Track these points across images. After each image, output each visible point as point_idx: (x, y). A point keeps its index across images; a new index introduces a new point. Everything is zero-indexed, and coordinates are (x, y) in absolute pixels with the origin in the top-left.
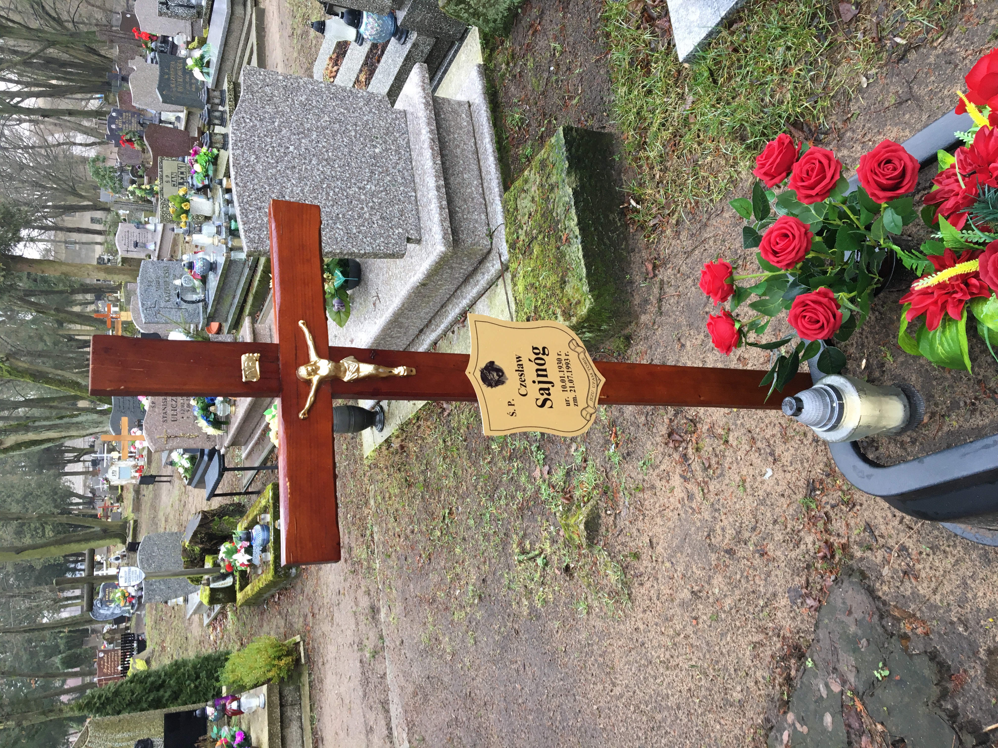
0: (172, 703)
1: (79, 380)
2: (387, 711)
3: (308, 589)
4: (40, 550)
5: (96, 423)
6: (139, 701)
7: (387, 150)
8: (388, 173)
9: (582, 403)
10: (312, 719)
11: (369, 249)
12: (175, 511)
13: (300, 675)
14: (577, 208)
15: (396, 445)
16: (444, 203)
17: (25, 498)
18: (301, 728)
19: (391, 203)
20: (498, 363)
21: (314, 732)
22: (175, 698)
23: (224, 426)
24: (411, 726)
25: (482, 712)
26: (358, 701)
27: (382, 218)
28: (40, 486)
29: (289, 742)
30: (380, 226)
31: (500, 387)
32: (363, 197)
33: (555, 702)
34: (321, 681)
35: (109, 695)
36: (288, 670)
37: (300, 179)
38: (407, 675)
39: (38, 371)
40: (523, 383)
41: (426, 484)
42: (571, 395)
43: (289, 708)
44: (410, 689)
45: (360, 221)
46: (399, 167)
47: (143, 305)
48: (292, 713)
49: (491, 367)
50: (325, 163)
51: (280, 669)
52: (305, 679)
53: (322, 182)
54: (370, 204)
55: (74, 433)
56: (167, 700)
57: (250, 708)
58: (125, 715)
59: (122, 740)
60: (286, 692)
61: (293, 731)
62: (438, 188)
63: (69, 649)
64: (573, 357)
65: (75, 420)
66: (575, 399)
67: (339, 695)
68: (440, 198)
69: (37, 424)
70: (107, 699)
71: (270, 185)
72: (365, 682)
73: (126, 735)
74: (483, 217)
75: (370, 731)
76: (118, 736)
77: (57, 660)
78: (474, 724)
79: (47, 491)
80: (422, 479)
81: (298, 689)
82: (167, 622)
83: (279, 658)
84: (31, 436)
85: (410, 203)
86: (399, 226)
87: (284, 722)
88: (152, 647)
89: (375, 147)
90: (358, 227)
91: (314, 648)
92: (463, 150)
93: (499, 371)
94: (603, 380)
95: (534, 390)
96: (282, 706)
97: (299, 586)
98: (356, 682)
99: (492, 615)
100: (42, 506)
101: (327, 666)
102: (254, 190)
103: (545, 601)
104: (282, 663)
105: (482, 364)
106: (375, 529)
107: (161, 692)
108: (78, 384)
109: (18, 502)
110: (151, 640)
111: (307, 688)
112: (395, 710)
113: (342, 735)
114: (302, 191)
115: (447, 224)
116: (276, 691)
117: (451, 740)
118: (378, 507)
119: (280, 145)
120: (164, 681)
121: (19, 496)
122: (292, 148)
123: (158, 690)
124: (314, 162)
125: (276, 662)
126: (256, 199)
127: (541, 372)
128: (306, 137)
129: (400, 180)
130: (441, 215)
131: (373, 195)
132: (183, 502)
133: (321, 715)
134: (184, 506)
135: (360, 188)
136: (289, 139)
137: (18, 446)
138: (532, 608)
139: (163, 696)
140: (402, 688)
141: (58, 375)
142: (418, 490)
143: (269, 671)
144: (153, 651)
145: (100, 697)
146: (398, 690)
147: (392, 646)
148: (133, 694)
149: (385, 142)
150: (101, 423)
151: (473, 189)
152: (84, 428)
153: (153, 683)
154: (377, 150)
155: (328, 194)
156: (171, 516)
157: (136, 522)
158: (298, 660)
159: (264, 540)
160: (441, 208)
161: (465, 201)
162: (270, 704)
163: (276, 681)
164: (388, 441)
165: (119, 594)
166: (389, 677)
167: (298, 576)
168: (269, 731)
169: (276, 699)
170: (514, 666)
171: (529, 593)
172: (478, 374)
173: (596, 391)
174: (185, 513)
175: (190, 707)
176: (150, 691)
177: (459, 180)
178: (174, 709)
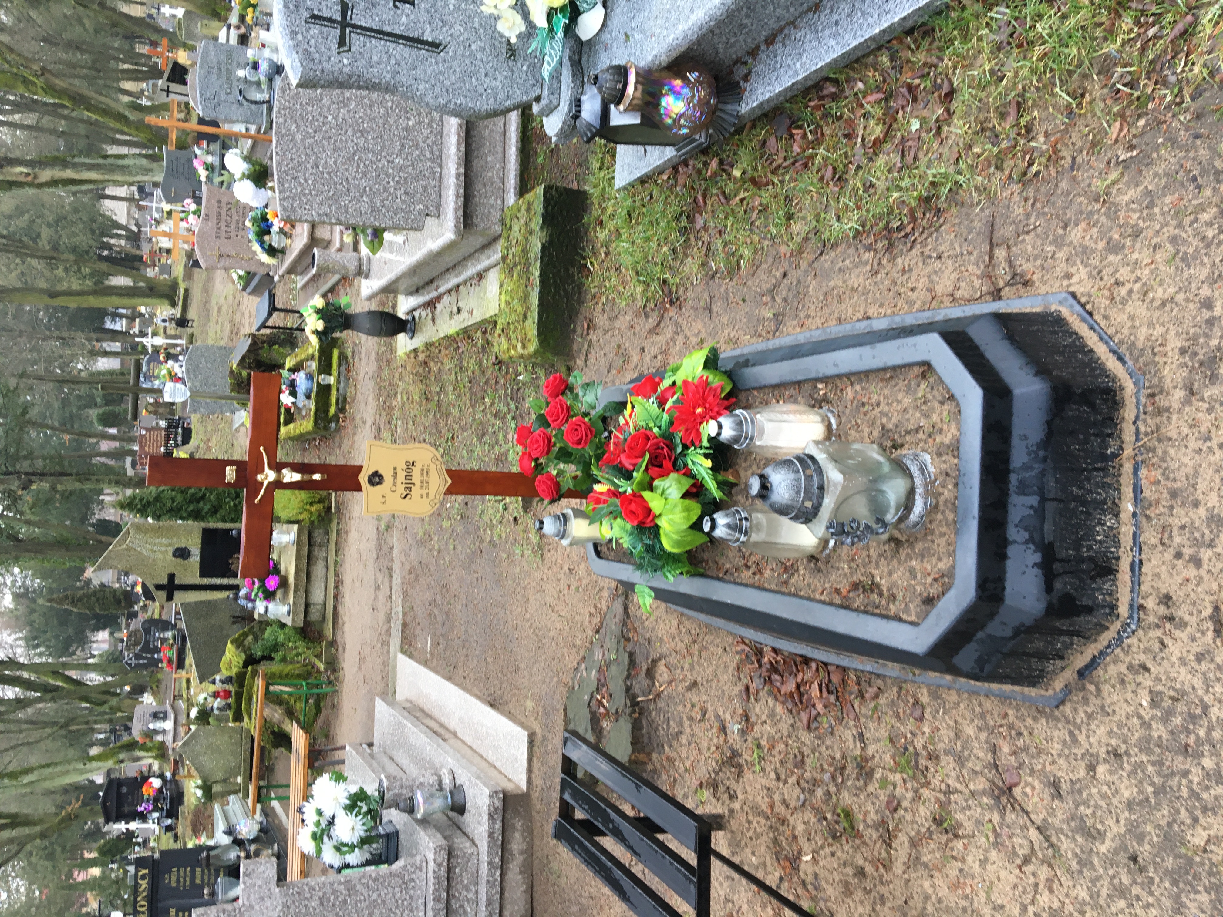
0: (211, 516)
1: (127, 113)
2: (391, 576)
3: (345, 446)
4: (76, 298)
5: (145, 170)
6: (179, 509)
7: (420, 123)
8: (417, 147)
9: (431, 496)
10: (336, 563)
11: (389, 223)
12: (229, 307)
13: (330, 521)
14: (541, 262)
15: (421, 357)
16: (462, 191)
17: (57, 222)
18: (327, 567)
19: (416, 179)
20: (381, 472)
21: (337, 574)
22: (214, 511)
23: (279, 255)
24: (405, 595)
25: (452, 601)
26: (372, 561)
27: (406, 193)
28: (76, 210)
29: (313, 578)
30: (403, 202)
31: (379, 487)
32: (391, 171)
33: (495, 610)
34: (347, 533)
35: (151, 499)
36: (319, 515)
37: (335, 150)
38: (407, 555)
39: (79, 95)
40: (394, 484)
41: (439, 405)
42: (424, 492)
43: (317, 549)
44: (408, 567)
45: (386, 195)
46: (429, 141)
47: (201, 94)
48: (319, 553)
49: (376, 474)
50: (359, 134)
51: (311, 513)
52: (334, 526)
53: (354, 154)
54: (397, 179)
55: (119, 178)
56: (207, 513)
57: (280, 543)
58: (166, 523)
59: (161, 545)
60: (315, 533)
61: (319, 569)
62: (458, 176)
63: (106, 405)
64: (433, 468)
65: (121, 162)
66: (427, 495)
67: (359, 550)
68: (458, 186)
69: (76, 160)
70: (149, 503)
71: (307, 155)
72: (379, 548)
73: (164, 541)
74: (499, 202)
75: (378, 588)
76: (157, 541)
77: (93, 413)
78: (446, 608)
79: (84, 219)
80: (436, 398)
81: (327, 533)
82: (214, 422)
83: (311, 504)
84: (69, 174)
85: (434, 179)
86: (421, 202)
87: (310, 559)
88: (197, 443)
89: (409, 119)
90: (382, 201)
91: (343, 502)
92: (492, 131)
93: (381, 477)
94: (450, 481)
95: (401, 489)
96: (310, 545)
97: (337, 439)
98: (372, 544)
99: (467, 532)
100: (78, 235)
101: (352, 522)
102: (292, 159)
103: (500, 536)
104: (314, 508)
105: (370, 472)
106: (399, 423)
107: (201, 504)
108: (126, 118)
109: (49, 225)
110: (197, 433)
111: (334, 535)
112: (397, 579)
113: (357, 584)
114: (335, 162)
115: (461, 213)
116: (306, 532)
117: (430, 615)
118: (403, 404)
119: (320, 114)
120: (204, 495)
121: (51, 219)
122: (330, 118)
123: (198, 502)
124: (349, 133)
125: (308, 507)
126: (293, 168)
127: (408, 477)
128: (345, 106)
129: (428, 154)
130: (456, 203)
131: (400, 169)
132: (236, 301)
133: (343, 561)
134: (238, 306)
135: (388, 162)
136: (329, 109)
137: (54, 183)
138: (492, 537)
139: (203, 509)
140: (402, 563)
141: (101, 102)
142: (433, 405)
143: (301, 513)
144: (198, 447)
145: (141, 500)
146: (400, 564)
147: (400, 526)
148: (173, 502)
149: (419, 114)
150: (151, 170)
151: (493, 174)
152: (130, 174)
153: (193, 495)
154: (410, 123)
155: (358, 166)
156: (224, 309)
157: (186, 291)
158: (330, 508)
159: (307, 389)
160: (457, 196)
161: (485, 185)
162: (299, 542)
163: (306, 523)
164: (415, 350)
165: (164, 372)
166: (395, 551)
167: (338, 430)
168: (296, 566)
169: (305, 539)
170: (476, 575)
171: (492, 527)
172: (366, 479)
173: (443, 489)
174: (238, 314)
175: (228, 525)
176: (191, 502)
177: (481, 163)
178: (211, 525)
